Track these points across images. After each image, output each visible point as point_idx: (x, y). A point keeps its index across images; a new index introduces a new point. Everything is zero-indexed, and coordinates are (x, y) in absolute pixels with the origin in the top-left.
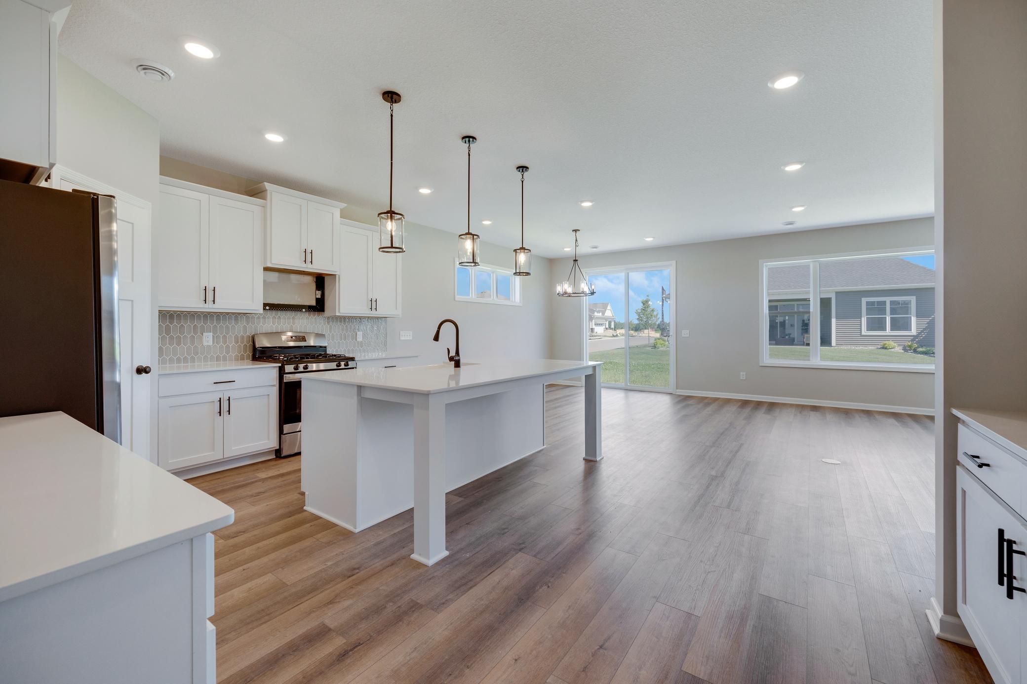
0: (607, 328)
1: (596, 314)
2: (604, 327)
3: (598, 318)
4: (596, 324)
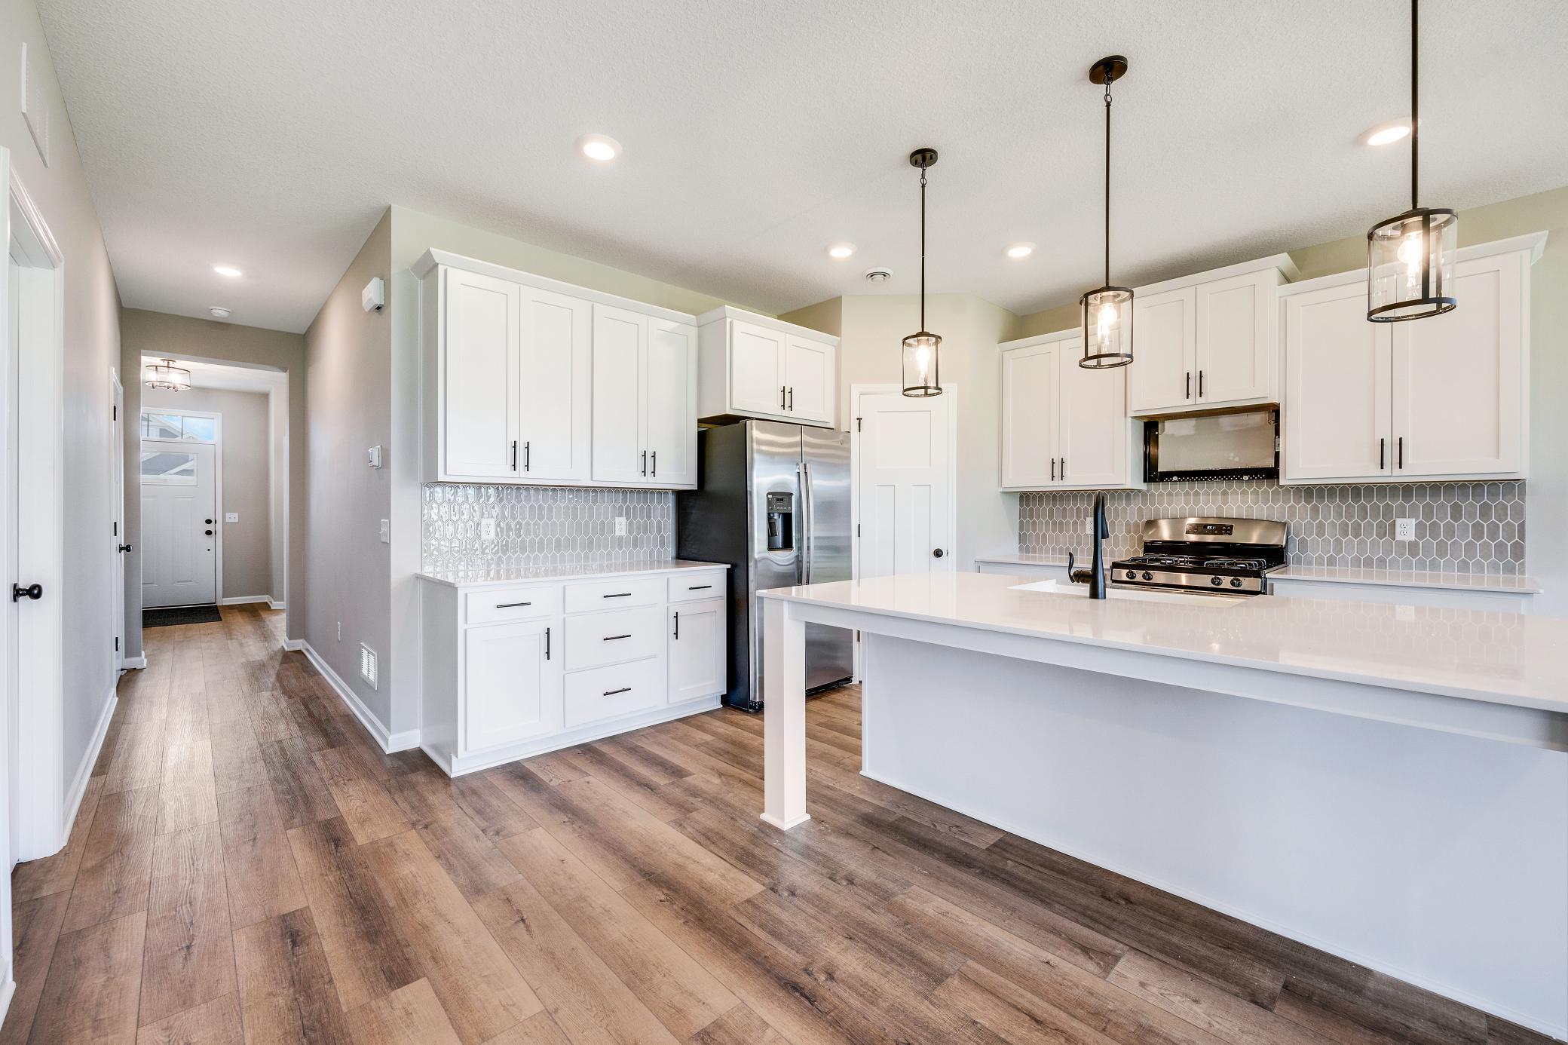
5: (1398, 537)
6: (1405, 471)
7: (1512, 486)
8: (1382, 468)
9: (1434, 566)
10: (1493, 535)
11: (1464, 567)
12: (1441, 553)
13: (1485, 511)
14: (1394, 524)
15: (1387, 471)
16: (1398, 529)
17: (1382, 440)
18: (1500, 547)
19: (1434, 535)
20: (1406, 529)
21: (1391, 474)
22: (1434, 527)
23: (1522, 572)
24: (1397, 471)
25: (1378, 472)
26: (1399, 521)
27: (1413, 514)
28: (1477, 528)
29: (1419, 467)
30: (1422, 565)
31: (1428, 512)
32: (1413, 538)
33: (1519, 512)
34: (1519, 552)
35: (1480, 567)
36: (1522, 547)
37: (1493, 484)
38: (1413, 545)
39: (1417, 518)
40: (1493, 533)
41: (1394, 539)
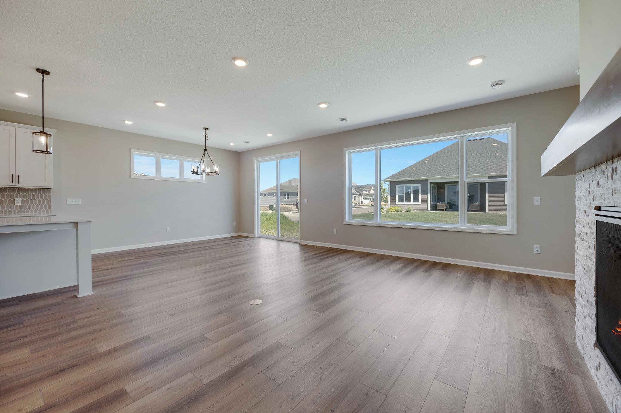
0: (371, 201)
1: (364, 192)
2: (370, 200)
3: (365, 195)
4: (364, 199)
5: (16, 204)
6: (20, 184)
7: (48, 190)
8: (13, 183)
9: (27, 212)
10: (43, 203)
11: (36, 211)
12: (29, 208)
13: (41, 196)
14: (14, 200)
15: (14, 184)
16: (16, 202)
17: (13, 175)
18: (45, 206)
19: (27, 203)
20: (18, 201)
21: (16, 185)
22: (27, 200)
23: (51, 212)
24: (17, 184)
25: (11, 184)
26: (16, 199)
27: (20, 197)
28: (39, 201)
29: (24, 183)
30: (23, 212)
31: (25, 197)
32: (21, 204)
33: (50, 197)
34: (50, 207)
35: (40, 211)
36: (51, 206)
37: (43, 189)
38: (21, 206)
39: (22, 198)
40: (43, 202)
41: (14, 204)
